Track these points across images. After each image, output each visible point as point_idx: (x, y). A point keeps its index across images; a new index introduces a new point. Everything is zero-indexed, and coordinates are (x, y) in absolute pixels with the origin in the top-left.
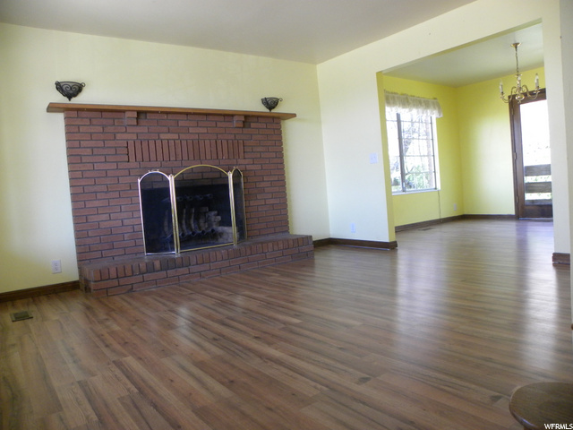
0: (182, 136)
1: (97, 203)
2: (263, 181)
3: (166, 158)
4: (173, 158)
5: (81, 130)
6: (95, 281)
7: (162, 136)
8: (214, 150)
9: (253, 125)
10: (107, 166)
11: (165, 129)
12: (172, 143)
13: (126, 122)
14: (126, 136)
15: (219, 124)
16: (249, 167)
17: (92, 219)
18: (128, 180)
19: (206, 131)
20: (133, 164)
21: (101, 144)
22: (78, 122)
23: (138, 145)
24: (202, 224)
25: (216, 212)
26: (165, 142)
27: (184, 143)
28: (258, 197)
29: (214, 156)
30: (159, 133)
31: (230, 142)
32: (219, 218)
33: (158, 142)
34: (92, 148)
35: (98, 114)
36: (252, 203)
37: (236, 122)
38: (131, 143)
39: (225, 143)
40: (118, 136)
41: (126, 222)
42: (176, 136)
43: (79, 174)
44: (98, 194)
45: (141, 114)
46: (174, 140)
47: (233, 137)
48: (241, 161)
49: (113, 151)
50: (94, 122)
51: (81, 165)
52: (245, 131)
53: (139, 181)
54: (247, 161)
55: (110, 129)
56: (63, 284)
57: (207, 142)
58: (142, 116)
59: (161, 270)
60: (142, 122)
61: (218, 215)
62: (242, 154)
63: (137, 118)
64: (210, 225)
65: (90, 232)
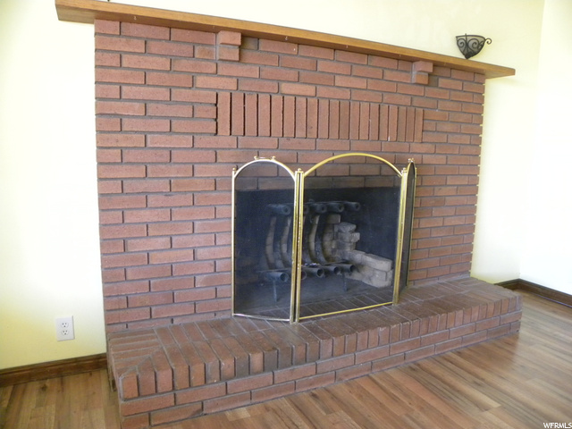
0: (323, 91)
1: (147, 216)
2: (446, 185)
3: (289, 132)
4: (300, 133)
5: (125, 64)
6: (126, 400)
7: (285, 88)
8: (374, 122)
9: (442, 82)
10: (173, 141)
11: (292, 75)
12: (302, 101)
13: (219, 52)
14: (214, 82)
15: (388, 74)
16: (427, 159)
17: (135, 246)
18: (212, 171)
19: (364, 86)
20: (224, 140)
21: (163, 94)
22: (121, 45)
23: (238, 102)
24: (327, 243)
25: (354, 227)
26: (289, 101)
27: (324, 104)
28: (435, 212)
29: (374, 135)
30: (279, 82)
31: (403, 109)
32: (357, 236)
33: (277, 99)
34: (146, 103)
35: (163, 32)
36: (424, 223)
37: (417, 74)
38: (224, 97)
39: (394, 109)
40: (200, 81)
41: (201, 253)
42: (310, 90)
43: (114, 155)
44: (151, 198)
45: (250, 37)
46: (307, 97)
47: (407, 101)
48: (416, 147)
49: (187, 112)
50: (154, 47)
51: (119, 136)
52: (430, 91)
53: (234, 176)
54: (424, 148)
55: (184, 65)
56: (76, 360)
57: (365, 106)
58: (251, 44)
59: (264, 370)
60: (248, 54)
61: (356, 231)
62: (419, 135)
63: (241, 47)
64: (340, 246)
65: (129, 272)
